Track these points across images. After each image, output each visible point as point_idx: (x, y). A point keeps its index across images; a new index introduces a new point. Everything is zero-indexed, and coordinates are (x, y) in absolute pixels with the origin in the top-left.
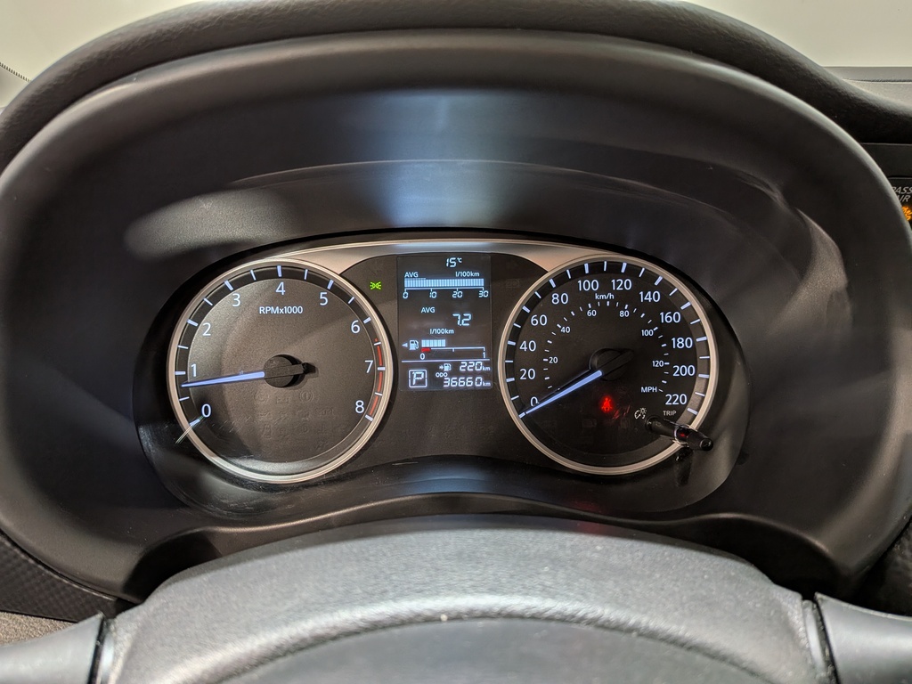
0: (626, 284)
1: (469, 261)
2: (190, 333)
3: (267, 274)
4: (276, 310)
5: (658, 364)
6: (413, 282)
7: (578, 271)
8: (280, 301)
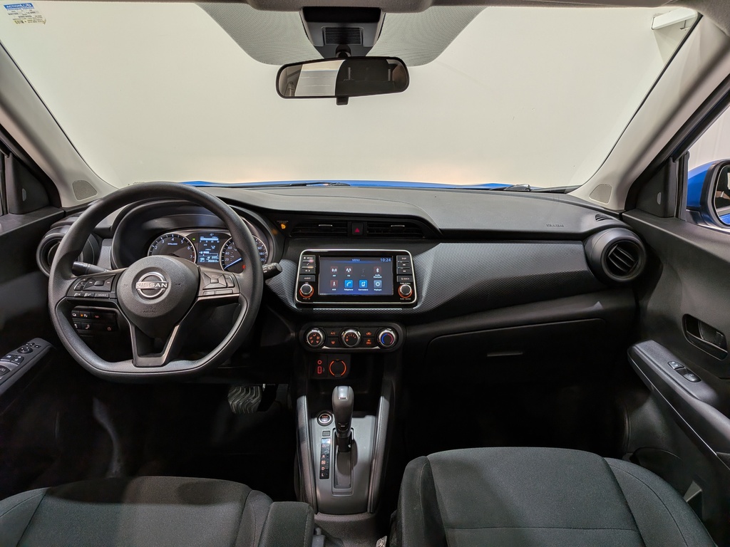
1: (215, 235)
2: (152, 248)
3: (170, 236)
4: (172, 244)
6: (202, 239)
8: (173, 242)
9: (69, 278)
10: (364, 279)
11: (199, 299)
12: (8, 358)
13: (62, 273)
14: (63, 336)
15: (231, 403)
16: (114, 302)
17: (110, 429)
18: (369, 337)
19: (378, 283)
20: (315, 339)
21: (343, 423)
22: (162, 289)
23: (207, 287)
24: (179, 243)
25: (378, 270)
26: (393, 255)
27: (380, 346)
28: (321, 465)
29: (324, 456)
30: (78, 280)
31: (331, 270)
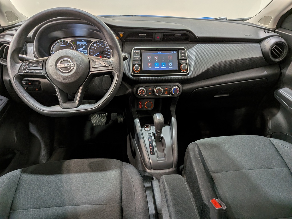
0: (102, 44)
1: (85, 40)
2: (53, 48)
3: (61, 41)
4: (62, 46)
5: (106, 53)
6: (78, 43)
7: (97, 42)
8: (63, 45)
9: (19, 63)
10: (164, 62)
11: (91, 73)
13: (14, 60)
14: (21, 94)
15: (93, 122)
16: (46, 75)
17: (38, 137)
18: (166, 90)
19: (170, 64)
20: (142, 92)
21: (159, 130)
22: (72, 68)
23: (94, 67)
24: (66, 45)
25: (170, 58)
26: (177, 50)
27: (172, 94)
28: (150, 149)
29: (150, 145)
30: (24, 64)
31: (147, 58)
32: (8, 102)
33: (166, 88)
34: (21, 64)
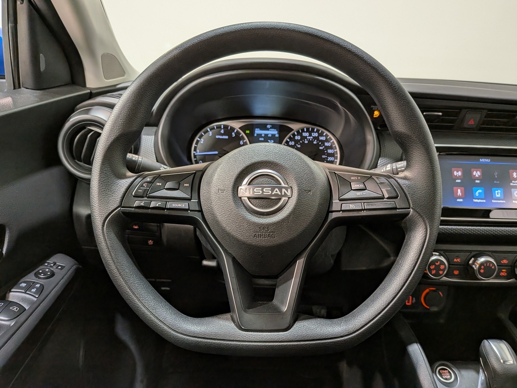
0: (316, 135)
1: (274, 126)
2: (198, 141)
3: (219, 127)
4: (221, 137)
5: (324, 156)
6: (258, 131)
7: (303, 130)
8: (222, 135)
9: (124, 177)
10: (498, 187)
11: (334, 215)
12: (22, 288)
16: (198, 216)
18: (504, 265)
20: (438, 268)
22: (283, 199)
23: (345, 197)
24: (230, 135)
25: (515, 175)
27: (516, 277)
30: (139, 179)
31: (452, 173)
32: (77, 271)
33: (505, 258)
34: (132, 179)
